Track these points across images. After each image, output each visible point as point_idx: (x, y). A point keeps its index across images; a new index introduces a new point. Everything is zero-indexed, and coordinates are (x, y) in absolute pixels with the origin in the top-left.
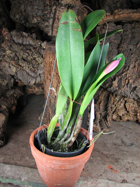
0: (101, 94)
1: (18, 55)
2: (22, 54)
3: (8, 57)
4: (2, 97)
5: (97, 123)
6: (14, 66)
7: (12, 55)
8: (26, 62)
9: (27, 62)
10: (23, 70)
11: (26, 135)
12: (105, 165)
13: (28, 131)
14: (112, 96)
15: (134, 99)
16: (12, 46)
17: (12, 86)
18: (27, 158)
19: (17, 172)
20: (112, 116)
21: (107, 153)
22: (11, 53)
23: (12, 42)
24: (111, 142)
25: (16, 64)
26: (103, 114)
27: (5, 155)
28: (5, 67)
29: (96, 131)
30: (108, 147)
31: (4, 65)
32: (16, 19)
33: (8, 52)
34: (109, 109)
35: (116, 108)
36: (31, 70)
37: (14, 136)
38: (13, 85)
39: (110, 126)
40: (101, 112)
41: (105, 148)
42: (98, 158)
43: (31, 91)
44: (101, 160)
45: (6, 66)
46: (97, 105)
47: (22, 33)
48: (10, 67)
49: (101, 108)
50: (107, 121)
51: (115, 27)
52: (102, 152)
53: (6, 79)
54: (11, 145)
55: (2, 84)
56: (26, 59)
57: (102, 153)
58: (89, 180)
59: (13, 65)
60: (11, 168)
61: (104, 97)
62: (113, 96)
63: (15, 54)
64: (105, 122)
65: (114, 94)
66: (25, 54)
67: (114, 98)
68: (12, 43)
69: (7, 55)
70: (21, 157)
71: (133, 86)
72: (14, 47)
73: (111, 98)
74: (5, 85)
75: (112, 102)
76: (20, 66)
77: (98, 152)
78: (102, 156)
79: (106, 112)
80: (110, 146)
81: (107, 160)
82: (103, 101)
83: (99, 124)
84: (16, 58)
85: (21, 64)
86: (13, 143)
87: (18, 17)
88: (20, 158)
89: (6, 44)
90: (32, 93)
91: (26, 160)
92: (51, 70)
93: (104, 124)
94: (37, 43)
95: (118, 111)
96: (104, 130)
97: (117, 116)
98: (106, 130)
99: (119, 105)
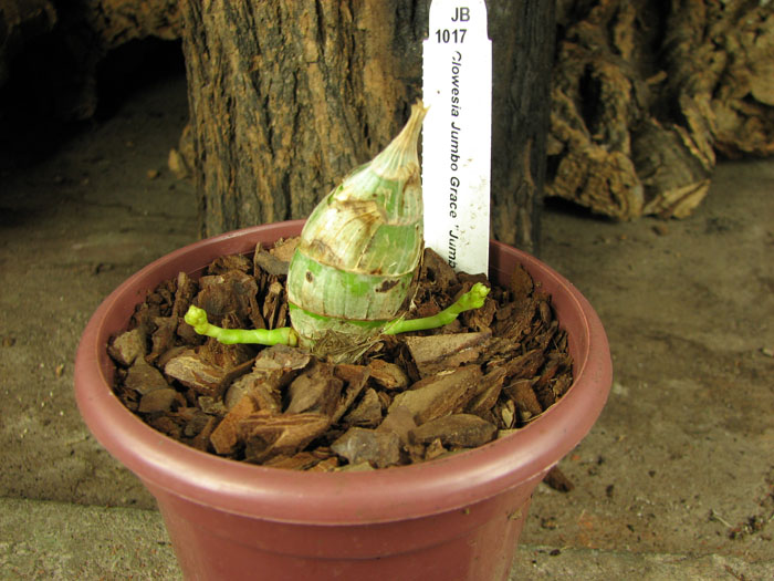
5: (614, 137)
11: (55, 266)
21: (739, 344)
24: (741, 271)
26: (645, 93)
29: (611, 209)
30: (731, 303)
34: (685, 55)
41: (706, 313)
42: (674, 383)
43: (121, 13)
44: (704, 395)
46: (597, 30)
49: (625, 46)
50: (689, 131)
52: (692, 344)
57: (701, 350)
64: (670, 134)
75: (698, 16)
77: (661, 347)
78: (705, 368)
79: (662, 76)
80: (743, 298)
82: (632, 9)
83: (627, 139)
90: (136, 34)
91: (12, 443)
93: (669, 153)
95: (746, 72)
96: (671, 196)
97: (739, 113)
98: (686, 196)
99: (751, 36)
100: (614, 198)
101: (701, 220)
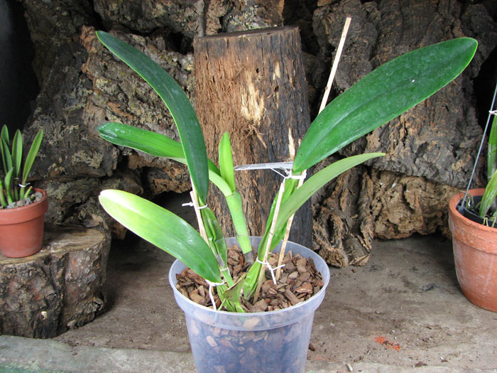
1: (125, 90)
2: (134, 86)
3: (99, 94)
4: (91, 199)
5: (337, 242)
6: (118, 117)
7: (109, 90)
8: (145, 105)
9: (149, 105)
10: (139, 123)
11: (157, 286)
12: (369, 335)
13: (162, 279)
14: (368, 177)
15: (425, 179)
16: (109, 67)
17: (115, 168)
18: (167, 335)
19: (146, 363)
20: (374, 226)
21: (370, 310)
22: (108, 86)
23: (108, 58)
24: (377, 285)
25: (123, 111)
26: (350, 222)
27: (111, 332)
28: (93, 119)
29: (337, 264)
30: (371, 297)
31: (92, 115)
32: (109, 14)
33: (100, 82)
34: (364, 209)
35: (383, 206)
36: (159, 123)
37: (128, 291)
38: (118, 165)
39: (371, 247)
40: (344, 217)
41: (363, 300)
42: (348, 322)
43: (161, 184)
44: (356, 326)
45: (96, 116)
46: (334, 201)
47: (131, 37)
48: (107, 119)
49: (344, 206)
50: (363, 238)
51: (360, 6)
52: (356, 310)
53: (97, 152)
54: (121, 310)
55: (89, 164)
56: (145, 99)
57: (359, 312)
58: (331, 367)
59: (113, 113)
60: (129, 355)
61: (349, 181)
62: (371, 178)
63: (118, 85)
64: (356, 239)
65: (373, 174)
66: (142, 85)
67: (374, 184)
68: (107, 62)
69: (98, 90)
70: (152, 335)
71: (418, 143)
72: (114, 69)
73: (366, 182)
74: (97, 166)
75: (370, 191)
76: (132, 114)
77: (347, 311)
78: (358, 318)
79: (356, 216)
80: (375, 295)
81: (372, 325)
82: (347, 190)
83: (341, 243)
84: (120, 97)
85: (133, 109)
86: (128, 305)
87: (114, 7)
88: (149, 337)
89: (95, 64)
90: (166, 190)
91: (166, 341)
92: (213, 100)
93: (356, 246)
94: (170, 57)
95: (387, 212)
96: (358, 260)
97: (386, 225)
98: (363, 259)
99: (389, 198)
100: (338, 261)
101: (369, 266)
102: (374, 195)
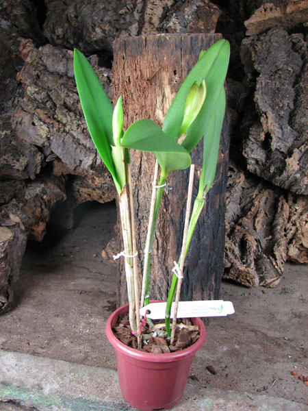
0: (256, 195)
1: (54, 98)
2: (63, 96)
3: (29, 100)
4: (14, 200)
5: (249, 262)
6: (45, 123)
7: (38, 97)
8: (72, 114)
9: (76, 114)
10: (64, 131)
11: (67, 290)
12: (276, 363)
13: (73, 283)
14: (284, 201)
16: (41, 77)
17: (38, 172)
18: (65, 341)
19: (34, 371)
20: (288, 249)
21: (278, 335)
22: (38, 93)
23: (42, 68)
24: (287, 309)
25: (49, 117)
26: (264, 243)
27: (10, 332)
28: (21, 123)
29: (247, 284)
30: (280, 321)
31: (20, 119)
32: (55, 38)
33: (31, 90)
34: (278, 231)
35: (297, 230)
36: (83, 132)
37: (38, 293)
38: (41, 169)
39: (283, 269)
40: (258, 237)
41: (271, 324)
42: (254, 346)
43: (85, 193)
44: (262, 350)
45: (24, 121)
46: (249, 221)
47: (67, 51)
48: (33, 124)
49: (258, 226)
50: (276, 259)
51: (287, 37)
52: (263, 334)
53: (23, 156)
54: (26, 310)
55: (14, 166)
56: (73, 109)
57: (265, 336)
59: (40, 120)
60: (19, 360)
61: (265, 203)
62: (287, 202)
63: (47, 94)
64: (268, 260)
65: (289, 199)
66: (71, 95)
67: (290, 208)
68: (40, 71)
69: (28, 96)
70: (50, 340)
72: (45, 79)
73: (282, 205)
74: (21, 169)
75: (286, 214)
76: (58, 121)
77: (253, 334)
78: (265, 342)
79: (270, 237)
80: (285, 319)
81: (279, 351)
82: (263, 211)
83: (253, 263)
84: (49, 104)
85: (60, 117)
86: (34, 307)
87: (60, 31)
88: (46, 342)
89: (28, 72)
90: (89, 199)
91: (63, 347)
93: (268, 267)
94: (101, 72)
95: (301, 236)
96: (269, 281)
97: (299, 249)
98: (273, 281)
99: (304, 223)
100: (248, 281)
101: (280, 288)
102: (289, 218)
